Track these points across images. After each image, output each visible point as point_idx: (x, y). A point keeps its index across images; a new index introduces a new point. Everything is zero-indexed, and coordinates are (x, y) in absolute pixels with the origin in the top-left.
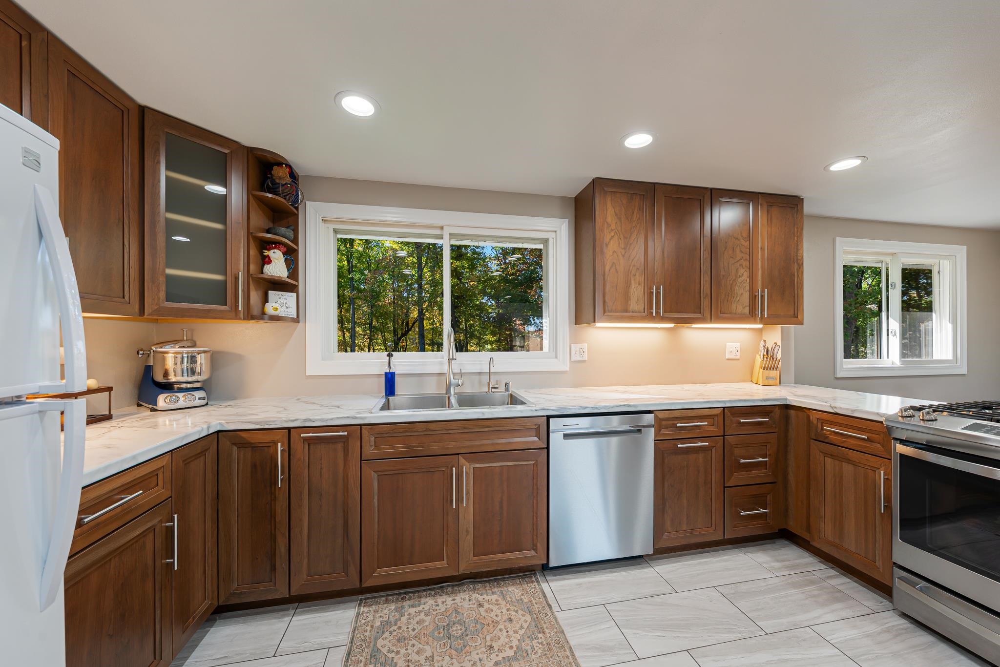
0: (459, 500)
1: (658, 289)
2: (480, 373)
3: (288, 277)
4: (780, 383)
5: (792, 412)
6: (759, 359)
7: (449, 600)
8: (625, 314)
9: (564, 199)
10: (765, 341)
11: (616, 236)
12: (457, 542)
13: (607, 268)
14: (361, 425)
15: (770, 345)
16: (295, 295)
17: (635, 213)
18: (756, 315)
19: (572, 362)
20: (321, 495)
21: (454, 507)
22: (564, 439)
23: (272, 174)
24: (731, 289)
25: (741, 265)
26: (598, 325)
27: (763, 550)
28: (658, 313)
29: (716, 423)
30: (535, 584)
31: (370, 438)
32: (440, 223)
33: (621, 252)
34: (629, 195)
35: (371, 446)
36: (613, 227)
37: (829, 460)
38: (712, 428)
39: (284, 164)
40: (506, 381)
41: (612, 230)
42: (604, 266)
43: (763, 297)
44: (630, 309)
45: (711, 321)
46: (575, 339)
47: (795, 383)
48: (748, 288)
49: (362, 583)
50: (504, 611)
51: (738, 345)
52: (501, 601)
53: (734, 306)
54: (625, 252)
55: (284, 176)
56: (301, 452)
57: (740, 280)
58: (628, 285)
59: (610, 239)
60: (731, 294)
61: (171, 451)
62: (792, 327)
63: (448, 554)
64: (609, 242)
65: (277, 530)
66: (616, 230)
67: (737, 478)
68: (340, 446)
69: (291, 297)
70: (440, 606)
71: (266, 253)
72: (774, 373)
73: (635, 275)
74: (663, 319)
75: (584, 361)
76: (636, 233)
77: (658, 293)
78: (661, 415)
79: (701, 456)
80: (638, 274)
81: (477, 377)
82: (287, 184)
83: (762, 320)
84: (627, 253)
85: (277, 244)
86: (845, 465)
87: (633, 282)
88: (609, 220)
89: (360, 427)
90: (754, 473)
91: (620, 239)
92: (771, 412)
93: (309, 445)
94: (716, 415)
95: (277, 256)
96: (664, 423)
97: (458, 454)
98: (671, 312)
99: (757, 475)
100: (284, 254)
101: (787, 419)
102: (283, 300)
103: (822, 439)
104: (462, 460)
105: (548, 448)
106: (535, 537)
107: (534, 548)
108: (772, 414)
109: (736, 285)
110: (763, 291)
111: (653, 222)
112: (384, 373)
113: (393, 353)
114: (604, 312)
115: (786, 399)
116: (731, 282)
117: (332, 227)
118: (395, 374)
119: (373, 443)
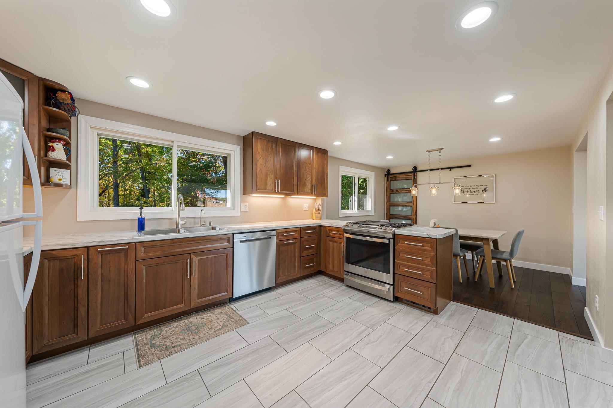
0: (191, 274)
1: (278, 181)
2: (194, 218)
3: (65, 160)
4: (321, 219)
5: (322, 228)
6: (314, 210)
7: (186, 321)
8: (264, 190)
9: (238, 137)
10: (316, 203)
11: (262, 158)
12: (190, 294)
13: (258, 171)
14: (136, 243)
15: (318, 205)
16: (69, 171)
17: (270, 149)
18: (313, 193)
19: (241, 212)
20: (110, 281)
21: (189, 278)
22: (240, 243)
23: (56, 96)
25: (308, 174)
26: (253, 195)
27: (312, 279)
28: (278, 191)
29: (298, 233)
30: (227, 306)
31: (141, 249)
32: (172, 139)
33: (264, 164)
34: (267, 141)
35: (142, 253)
36: (261, 153)
37: (331, 243)
38: (296, 235)
39: (67, 91)
40: (210, 221)
41: (260, 155)
42: (257, 170)
43: (315, 186)
44: (267, 188)
45: (297, 194)
46: (242, 201)
47: (326, 219)
48: (310, 183)
49: (136, 323)
50: (215, 317)
51: (308, 205)
52: (212, 315)
53: (305, 190)
55: (67, 99)
56: (97, 259)
57: (308, 179)
58: (266, 179)
59: (259, 159)
60: (305, 184)
62: (325, 198)
63: (185, 301)
64: (259, 160)
65: (79, 304)
66: (262, 155)
67: (305, 253)
68: (122, 254)
69: (67, 172)
70: (182, 324)
71: (51, 144)
72: (319, 215)
73: (269, 175)
74: (280, 194)
75: (247, 211)
76: (270, 157)
77: (278, 183)
78: (279, 231)
79: (292, 246)
80: (270, 174)
81: (193, 220)
82: (68, 104)
83: (315, 195)
84: (266, 164)
85: (59, 140)
86: (335, 243)
87: (268, 178)
88: (259, 150)
89: (135, 243)
90: (310, 251)
91: (264, 159)
92: (316, 228)
93: (102, 255)
94: (298, 230)
95: (59, 146)
96: (279, 234)
97: (190, 253)
98: (283, 191)
99: (311, 251)
100: (63, 146)
101: (320, 230)
102: (60, 174)
103: (329, 236)
104: (192, 256)
105: (233, 247)
106: (227, 286)
107: (227, 291)
108: (316, 229)
109: (306, 181)
110: (315, 184)
111: (277, 152)
112: (137, 219)
114: (257, 190)
115: (320, 223)
117: (96, 132)
118: (144, 219)
119: (143, 251)
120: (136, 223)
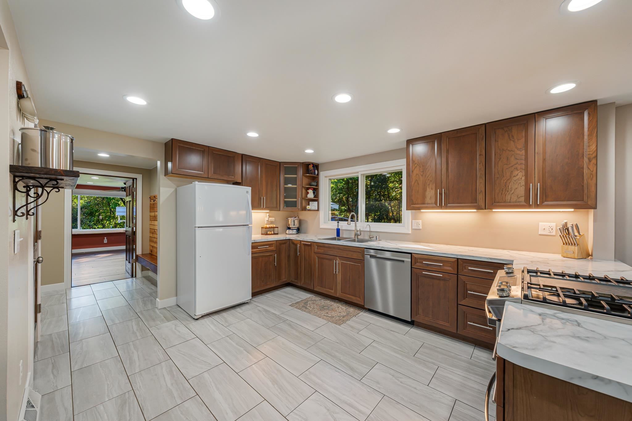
1: (441, 191)
3: (314, 198)
8: (423, 205)
11: (418, 166)
12: (336, 286)
13: (413, 183)
14: (314, 242)
16: (317, 202)
19: (412, 229)
22: (370, 258)
24: (505, 186)
25: (516, 168)
28: (441, 204)
29: (452, 266)
31: (316, 246)
33: (421, 174)
40: (377, 235)
42: (411, 182)
43: (535, 189)
44: (427, 202)
46: (414, 217)
48: (523, 183)
49: (314, 289)
51: (553, 224)
54: (423, 174)
57: (515, 178)
58: (425, 190)
59: (415, 168)
60: (506, 189)
61: (276, 241)
64: (414, 170)
65: (298, 267)
66: (418, 163)
69: (316, 203)
71: (308, 191)
73: (429, 185)
75: (420, 229)
76: (430, 162)
77: (441, 193)
78: (416, 256)
80: (431, 184)
84: (424, 174)
85: (310, 188)
87: (428, 188)
91: (420, 167)
94: (451, 261)
95: (311, 192)
96: (418, 260)
97: (337, 256)
98: (453, 203)
100: (313, 190)
102: (313, 204)
105: (364, 260)
106: (360, 294)
107: (360, 297)
109: (510, 183)
110: (535, 186)
113: (339, 222)
114: (411, 205)
116: (505, 181)
117: (328, 178)
118: (339, 229)
119: (317, 248)
120: (336, 231)
